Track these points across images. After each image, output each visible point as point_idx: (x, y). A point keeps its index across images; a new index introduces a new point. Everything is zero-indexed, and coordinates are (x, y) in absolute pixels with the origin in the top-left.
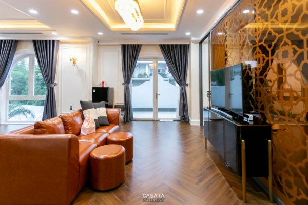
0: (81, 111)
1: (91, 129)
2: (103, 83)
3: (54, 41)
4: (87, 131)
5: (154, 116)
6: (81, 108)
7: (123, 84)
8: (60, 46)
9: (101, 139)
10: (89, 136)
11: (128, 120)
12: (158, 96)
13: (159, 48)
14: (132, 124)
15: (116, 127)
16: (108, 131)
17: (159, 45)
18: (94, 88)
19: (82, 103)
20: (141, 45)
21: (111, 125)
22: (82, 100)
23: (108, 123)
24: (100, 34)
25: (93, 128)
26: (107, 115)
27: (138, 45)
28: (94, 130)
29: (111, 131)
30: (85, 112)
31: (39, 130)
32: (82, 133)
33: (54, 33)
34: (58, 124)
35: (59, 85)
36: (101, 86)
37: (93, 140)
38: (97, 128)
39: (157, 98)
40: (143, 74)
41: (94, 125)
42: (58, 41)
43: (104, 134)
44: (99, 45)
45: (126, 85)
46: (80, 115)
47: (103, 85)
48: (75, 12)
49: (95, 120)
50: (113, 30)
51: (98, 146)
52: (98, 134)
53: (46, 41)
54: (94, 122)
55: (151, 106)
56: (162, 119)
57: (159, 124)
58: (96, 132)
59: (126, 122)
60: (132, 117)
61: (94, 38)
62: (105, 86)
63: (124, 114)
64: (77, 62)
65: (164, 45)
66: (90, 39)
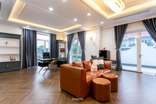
0: (91, 60)
1: (95, 69)
2: (104, 48)
3: (84, 31)
4: (93, 70)
5: (138, 69)
6: (91, 59)
7: (115, 49)
8: (86, 33)
9: (100, 75)
10: (94, 72)
11: (119, 69)
12: (141, 57)
13: (142, 24)
14: (121, 72)
15: (109, 71)
16: (104, 72)
17: (142, 21)
18: (100, 51)
19: (92, 56)
20: (127, 24)
21: (106, 69)
22: (92, 55)
23: (104, 68)
24: (102, 23)
25: (96, 69)
26: (104, 64)
27: (125, 25)
28: (97, 70)
29: (106, 72)
30: (93, 61)
31: (74, 65)
32: (91, 70)
33: (84, 28)
34: (81, 64)
35: (86, 49)
36: (103, 50)
37: (96, 74)
38: (98, 69)
39: (140, 57)
40: (132, 44)
41: (97, 67)
42: (85, 31)
43: (102, 73)
44: (102, 30)
45: (117, 49)
46: (91, 62)
47: (104, 49)
48: (89, 14)
49: (97, 65)
50: (108, 19)
51: (97, 77)
52: (99, 72)
53: (81, 32)
54: (97, 66)
55: (136, 63)
56: (145, 72)
57: (142, 75)
58: (98, 71)
59: (118, 70)
60: (122, 68)
61: (99, 26)
62: (105, 50)
63: (116, 65)
64: (93, 39)
65: (147, 20)
66: (98, 27)
